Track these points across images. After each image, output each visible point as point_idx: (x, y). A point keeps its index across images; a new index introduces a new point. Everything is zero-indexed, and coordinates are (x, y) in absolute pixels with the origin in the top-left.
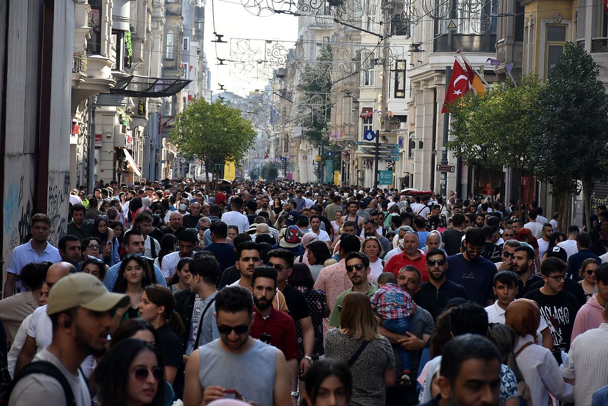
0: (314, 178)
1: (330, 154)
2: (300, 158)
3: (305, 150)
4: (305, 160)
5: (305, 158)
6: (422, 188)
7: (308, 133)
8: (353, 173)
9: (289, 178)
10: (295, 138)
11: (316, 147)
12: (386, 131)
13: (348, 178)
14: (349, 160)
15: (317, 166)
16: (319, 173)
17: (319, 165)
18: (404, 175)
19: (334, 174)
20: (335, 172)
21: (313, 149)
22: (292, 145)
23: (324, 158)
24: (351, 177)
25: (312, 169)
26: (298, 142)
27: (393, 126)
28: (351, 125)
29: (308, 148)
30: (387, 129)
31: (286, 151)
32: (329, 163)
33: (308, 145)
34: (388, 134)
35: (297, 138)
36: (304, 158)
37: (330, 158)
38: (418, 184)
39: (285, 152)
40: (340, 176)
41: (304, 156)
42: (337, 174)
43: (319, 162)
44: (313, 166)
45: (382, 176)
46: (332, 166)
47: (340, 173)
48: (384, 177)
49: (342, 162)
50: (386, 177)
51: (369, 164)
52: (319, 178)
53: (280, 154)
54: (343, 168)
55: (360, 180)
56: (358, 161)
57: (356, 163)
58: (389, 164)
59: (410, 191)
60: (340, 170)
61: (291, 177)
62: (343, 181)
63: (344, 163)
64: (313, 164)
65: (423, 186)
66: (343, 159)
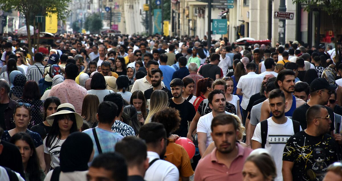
0: (141, 29)
1: (158, 3)
2: (126, 7)
4: (131, 10)
5: (131, 7)
6: (258, 37)
8: (184, 23)
9: (114, 29)
13: (179, 28)
14: (179, 9)
15: (145, 16)
16: (147, 23)
17: (147, 14)
18: (239, 24)
19: (163, 24)
20: (165, 22)
23: (152, 7)
24: (182, 27)
25: (139, 19)
32: (158, 13)
36: (130, 8)
37: (158, 7)
38: (255, 33)
39: (110, 1)
40: (170, 26)
41: (130, 6)
42: (166, 24)
43: (146, 11)
44: (141, 16)
45: (216, 25)
46: (161, 16)
47: (170, 22)
48: (218, 26)
49: (171, 11)
50: (220, 26)
51: (201, 13)
52: (147, 29)
53: (105, 4)
54: (173, 18)
55: (192, 29)
56: (188, 10)
57: (187, 12)
58: (222, 12)
59: (246, 40)
60: (169, 19)
61: (117, 29)
62: (173, 31)
63: (173, 12)
64: (141, 14)
65: (260, 35)
66: (173, 8)
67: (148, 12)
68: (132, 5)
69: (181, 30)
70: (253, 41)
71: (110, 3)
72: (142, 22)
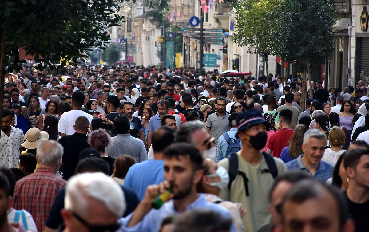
0: (157, 61)
1: (171, 36)
2: (143, 39)
3: (148, 30)
4: (147, 42)
5: (148, 39)
6: (248, 69)
7: (149, 14)
8: (193, 55)
9: (130, 61)
10: (137, 17)
11: (158, 27)
12: (219, 14)
13: (189, 61)
14: (190, 42)
15: (160, 48)
16: (162, 54)
17: (162, 47)
18: (235, 58)
19: (175, 56)
20: (177, 54)
21: (156, 30)
22: (136, 24)
23: (165, 39)
24: (191, 59)
25: (155, 50)
26: (141, 22)
27: (226, 9)
28: (189, 6)
29: (151, 29)
30: (221, 12)
31: (129, 31)
32: (170, 46)
33: (151, 25)
34: (221, 17)
35: (139, 17)
36: (146, 39)
37: (172, 39)
38: (245, 66)
39: (128, 31)
40: (182, 59)
41: (147, 37)
42: (178, 56)
43: (161, 43)
44: (156, 48)
45: (207, 59)
46: (173, 48)
47: (182, 55)
48: (208, 60)
49: (183, 44)
50: (210, 60)
51: (207, 47)
52: (162, 60)
53: (123, 34)
54: (185, 50)
55: (199, 62)
56: (196, 43)
57: (195, 45)
58: (223, 46)
59: (230, 72)
60: (182, 52)
61: (132, 60)
62: (184, 63)
63: (185, 45)
64: (156, 46)
65: (250, 68)
66: (184, 41)
67: (163, 45)
68: (148, 36)
69: (191, 62)
70: (236, 73)
71: (128, 33)
72: (157, 54)
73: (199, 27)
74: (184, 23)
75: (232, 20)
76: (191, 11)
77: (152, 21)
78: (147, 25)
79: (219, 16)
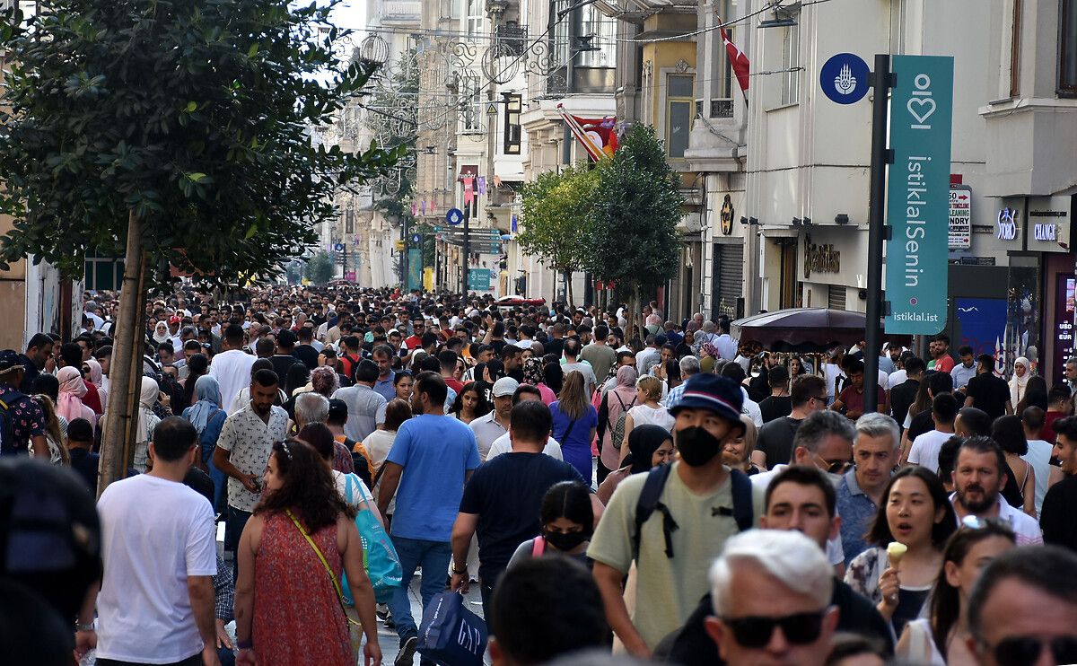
0: (393, 281)
1: (416, 239)
2: (372, 245)
3: (379, 230)
4: (378, 249)
5: (379, 244)
7: (382, 205)
8: (452, 271)
9: (350, 279)
10: (362, 210)
11: (395, 227)
12: (494, 205)
13: (446, 280)
14: (446, 250)
15: (398, 259)
16: (402, 269)
17: (401, 257)
18: (519, 275)
19: (423, 272)
20: (426, 269)
21: (393, 230)
22: (360, 220)
23: (408, 245)
24: (449, 277)
25: (391, 263)
26: (369, 217)
27: (506, 198)
28: (445, 192)
29: (384, 228)
30: (496, 202)
31: (350, 231)
32: (415, 255)
33: (385, 223)
34: (496, 210)
35: (366, 209)
36: (377, 245)
37: (417, 245)
38: (535, 289)
39: (347, 232)
40: (434, 276)
41: (377, 242)
42: (428, 273)
43: (401, 252)
44: (393, 259)
45: (474, 277)
46: (420, 260)
47: (433, 270)
48: (477, 279)
49: (436, 253)
50: (479, 279)
51: (474, 257)
52: (401, 279)
53: (339, 237)
54: (439, 263)
55: (461, 282)
56: (457, 252)
57: (455, 255)
58: (500, 256)
59: (511, 299)
60: (434, 265)
61: (355, 278)
62: (438, 284)
63: (439, 254)
64: (392, 255)
65: (543, 292)
66: (438, 248)
67: (404, 254)
68: (379, 240)
69: (449, 282)
70: (520, 300)
71: (348, 235)
72: (394, 269)
73: (462, 226)
74: (437, 219)
75: (514, 215)
76: (449, 200)
77: (386, 216)
78: (377, 223)
79: (494, 208)
